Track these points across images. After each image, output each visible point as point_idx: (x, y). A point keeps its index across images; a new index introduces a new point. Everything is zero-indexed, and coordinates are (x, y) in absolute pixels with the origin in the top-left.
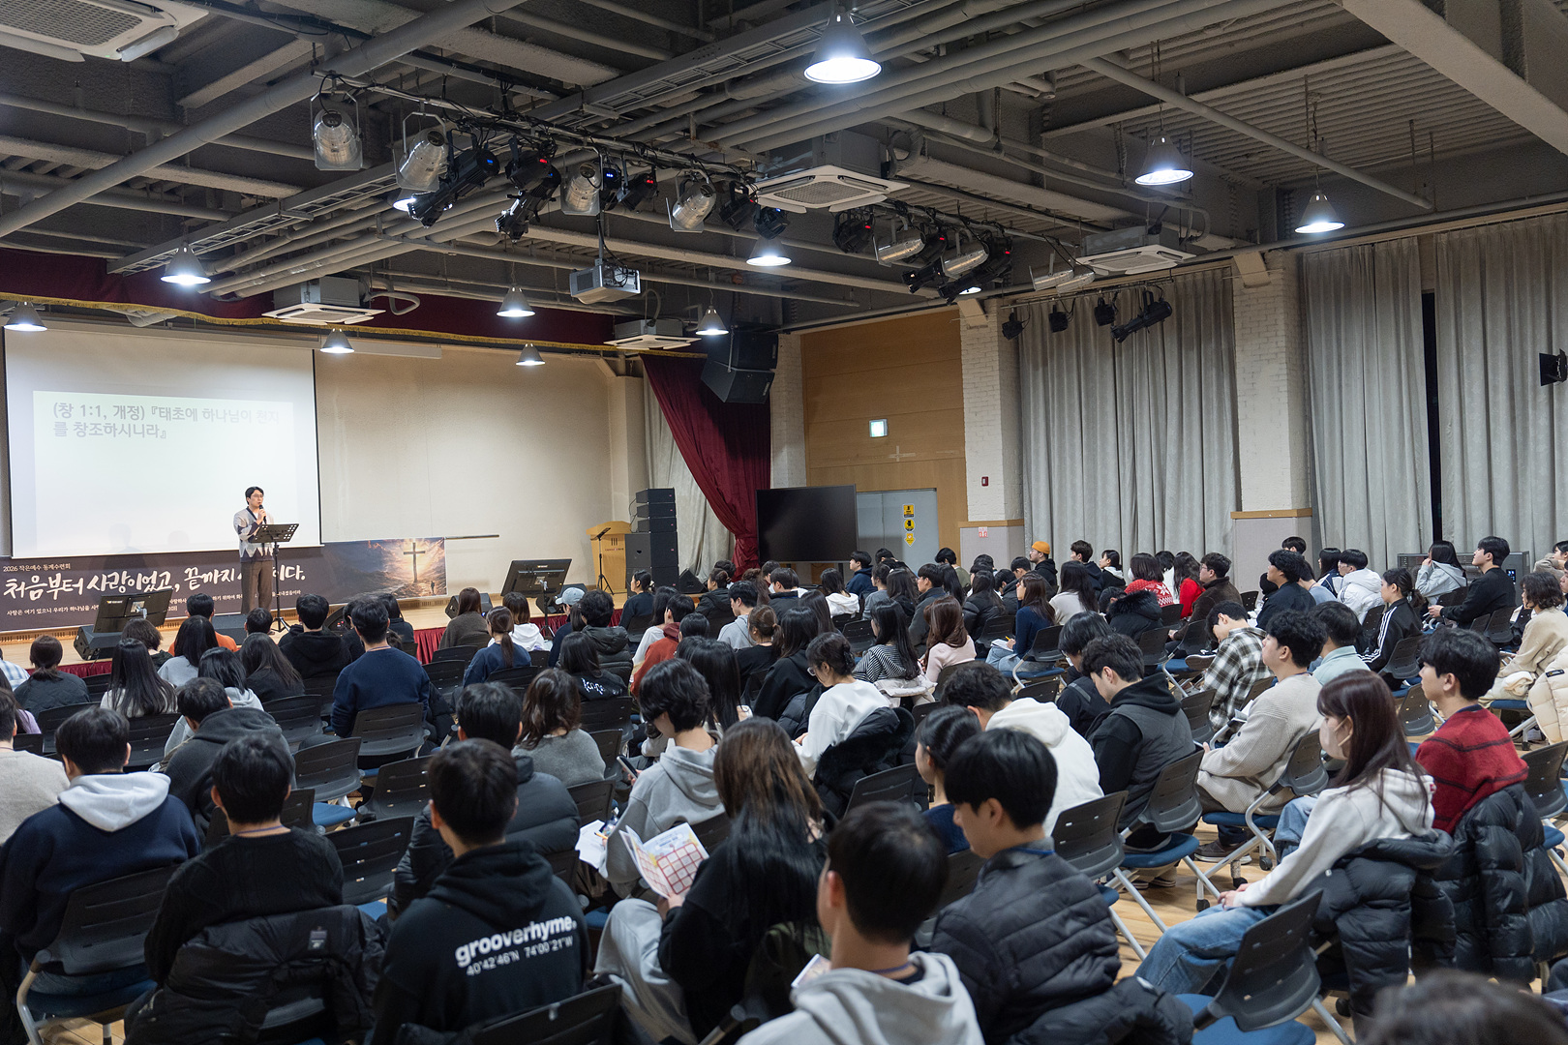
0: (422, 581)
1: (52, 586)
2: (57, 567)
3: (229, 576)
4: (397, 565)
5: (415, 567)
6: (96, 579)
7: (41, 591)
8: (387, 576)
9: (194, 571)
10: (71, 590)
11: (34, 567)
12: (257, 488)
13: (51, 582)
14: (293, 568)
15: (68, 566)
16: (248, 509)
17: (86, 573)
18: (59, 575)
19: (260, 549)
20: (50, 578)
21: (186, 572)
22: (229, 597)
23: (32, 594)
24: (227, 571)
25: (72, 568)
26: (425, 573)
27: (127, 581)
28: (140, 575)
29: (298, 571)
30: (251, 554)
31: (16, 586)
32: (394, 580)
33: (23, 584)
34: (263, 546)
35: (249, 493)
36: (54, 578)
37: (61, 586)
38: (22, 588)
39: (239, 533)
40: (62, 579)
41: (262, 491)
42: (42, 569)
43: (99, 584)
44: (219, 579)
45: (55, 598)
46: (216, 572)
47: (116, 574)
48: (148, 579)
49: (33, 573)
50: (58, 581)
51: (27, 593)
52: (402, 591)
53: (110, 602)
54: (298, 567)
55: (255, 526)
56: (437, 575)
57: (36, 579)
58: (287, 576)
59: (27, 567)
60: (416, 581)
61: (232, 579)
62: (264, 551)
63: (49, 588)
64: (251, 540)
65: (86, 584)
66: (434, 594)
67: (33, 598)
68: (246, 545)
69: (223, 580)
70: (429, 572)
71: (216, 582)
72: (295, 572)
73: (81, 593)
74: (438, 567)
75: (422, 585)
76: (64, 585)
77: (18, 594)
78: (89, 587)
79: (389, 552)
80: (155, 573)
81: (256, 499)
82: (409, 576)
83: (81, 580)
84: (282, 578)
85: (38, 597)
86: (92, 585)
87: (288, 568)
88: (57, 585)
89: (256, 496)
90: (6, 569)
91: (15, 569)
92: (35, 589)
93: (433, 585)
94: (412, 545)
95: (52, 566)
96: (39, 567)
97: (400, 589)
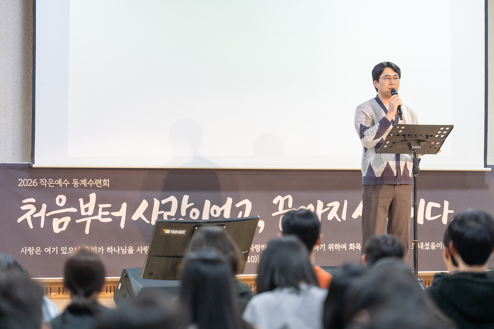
1: (83, 213)
2: (91, 183)
3: (340, 212)
6: (144, 204)
7: (67, 220)
9: (286, 201)
10: (109, 220)
11: (59, 182)
12: (389, 65)
13: (83, 207)
14: (438, 205)
15: (106, 182)
16: (377, 99)
17: (132, 194)
18: (93, 197)
19: (393, 164)
20: (81, 200)
21: (275, 201)
22: (338, 246)
23: (56, 222)
24: (336, 205)
25: (113, 187)
27: (188, 210)
28: (207, 203)
29: (447, 211)
30: (378, 172)
31: (33, 209)
33: (44, 206)
34: (398, 159)
35: (377, 73)
36: (86, 201)
37: (96, 213)
38: (42, 214)
39: (362, 136)
40: (98, 202)
41: (396, 70)
42: (71, 186)
43: (148, 213)
44: (325, 215)
45: (87, 231)
46: (320, 204)
47: (173, 199)
48: (219, 210)
49: (57, 190)
50: (91, 205)
51: (49, 220)
53: (167, 231)
54: (446, 203)
55: (384, 123)
57: (61, 200)
58: (429, 218)
59: (51, 182)
61: (344, 217)
62: (398, 168)
63: (78, 215)
64: (379, 148)
65: (131, 211)
67: (56, 230)
68: (372, 157)
69: (330, 217)
72: (440, 211)
73: (122, 225)
76: (100, 213)
77: (37, 221)
78: (135, 217)
80: (230, 200)
81: (387, 82)
83: (124, 205)
84: (420, 221)
85: (64, 228)
86: (139, 214)
87: (431, 204)
88: (90, 212)
89: (388, 77)
90: (23, 182)
91: (34, 183)
92: (59, 216)
95: (84, 182)
96: (67, 183)
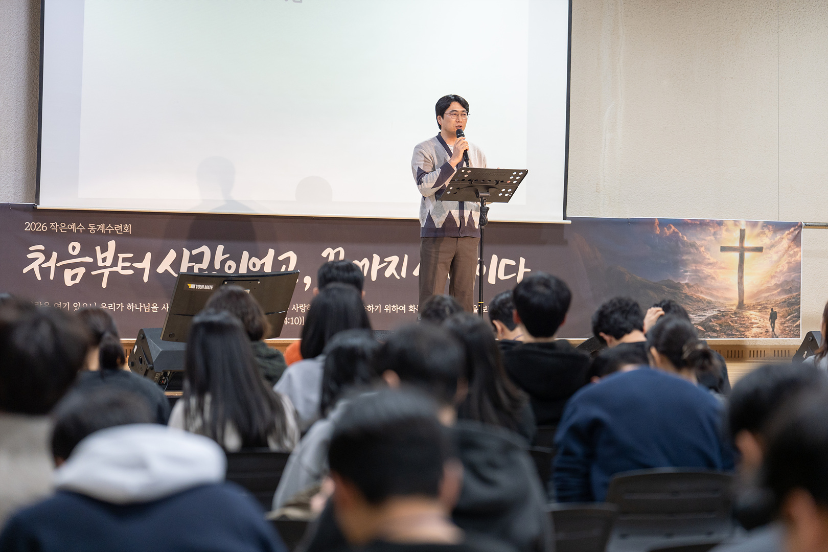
0: (753, 307)
1: (100, 263)
2: (110, 229)
3: (399, 268)
4: (707, 270)
5: (741, 278)
6: (172, 255)
7: (81, 271)
8: (686, 291)
9: (337, 254)
10: (131, 272)
11: (73, 227)
12: (457, 99)
13: (100, 256)
14: (513, 263)
15: (128, 228)
16: (439, 138)
17: (158, 243)
18: (112, 244)
19: (456, 214)
20: (98, 249)
21: (324, 254)
22: (395, 308)
23: (68, 274)
24: (395, 259)
25: (135, 234)
26: (760, 292)
27: (223, 263)
28: (246, 254)
29: (522, 269)
30: (438, 223)
31: (42, 257)
32: (699, 300)
33: (55, 255)
34: (461, 207)
35: (442, 107)
36: (104, 249)
37: (115, 263)
38: (52, 263)
39: (419, 183)
40: (118, 250)
41: (465, 104)
42: (87, 231)
43: (176, 264)
44: (381, 272)
45: (104, 285)
46: (376, 258)
47: (205, 249)
48: (259, 263)
49: (71, 237)
50: (110, 254)
51: (60, 271)
52: (714, 323)
54: (522, 261)
55: (447, 169)
56: (784, 297)
57: (75, 247)
58: (502, 276)
59: (63, 226)
60: (741, 305)
61: (404, 274)
62: (462, 218)
63: (93, 266)
65: (155, 263)
66: (774, 335)
67: (69, 282)
69: (388, 274)
70: (768, 290)
71: (374, 277)
72: (515, 269)
73: (146, 279)
74: (786, 282)
75: (753, 315)
76: (120, 264)
77: (45, 271)
78: (160, 270)
79: (693, 245)
80: (271, 252)
81: (453, 119)
82: (728, 295)
83: (148, 256)
84: (492, 280)
85: (77, 281)
86: (165, 266)
87: (505, 261)
88: (109, 262)
89: (455, 113)
90: (29, 226)
91: (43, 227)
92: (72, 266)
93: (773, 317)
94: (737, 234)
95: (102, 227)
96: (81, 228)
97: (709, 320)
